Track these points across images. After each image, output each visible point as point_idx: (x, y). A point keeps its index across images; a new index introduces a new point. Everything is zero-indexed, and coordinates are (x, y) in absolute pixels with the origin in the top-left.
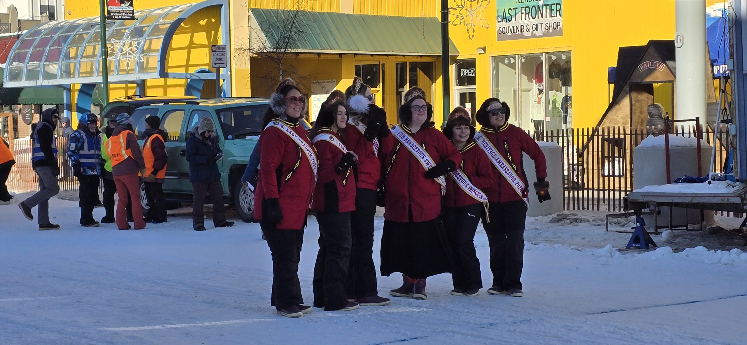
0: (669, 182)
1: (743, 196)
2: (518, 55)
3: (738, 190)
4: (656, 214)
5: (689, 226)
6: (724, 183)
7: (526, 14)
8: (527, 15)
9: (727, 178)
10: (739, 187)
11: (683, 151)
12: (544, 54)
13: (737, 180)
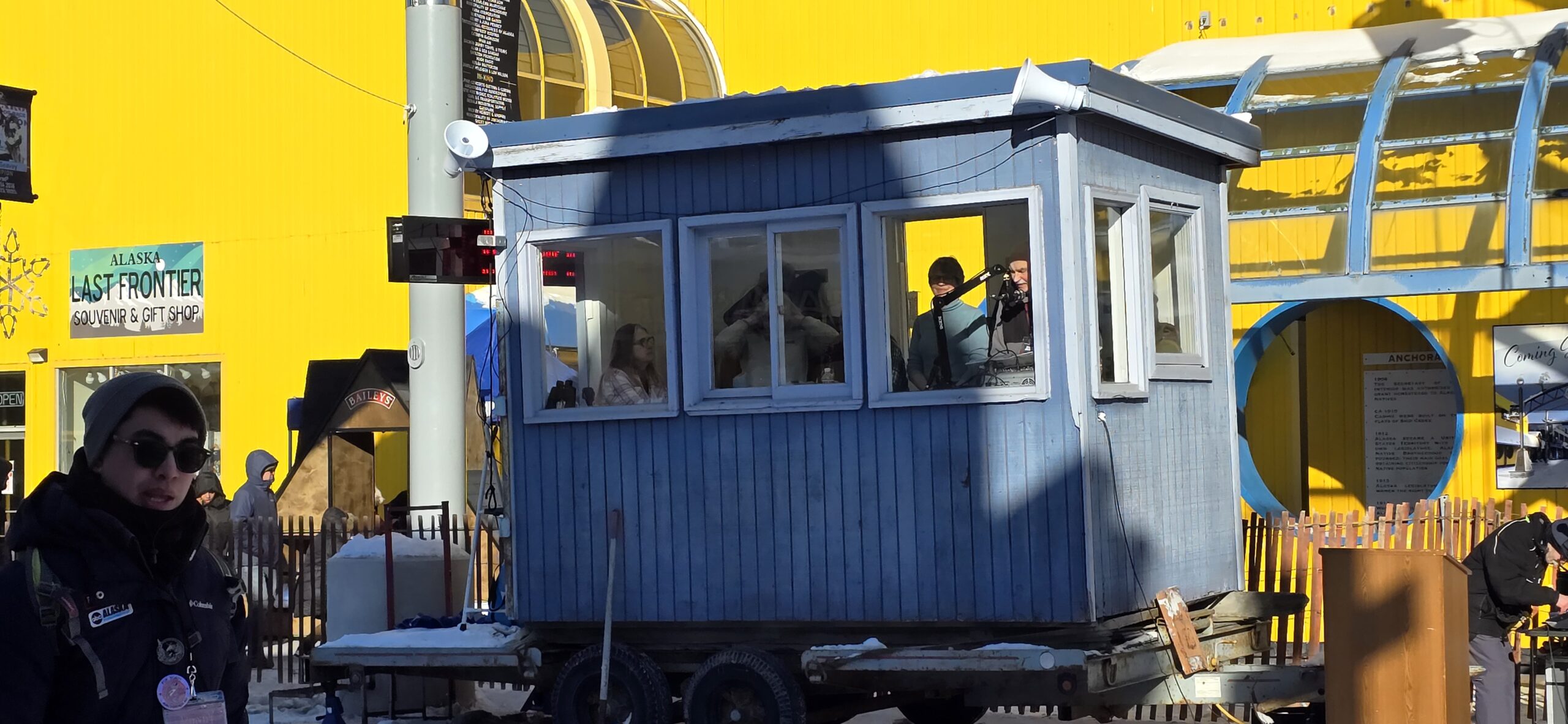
0: (391, 627)
1: (522, 652)
2: (114, 367)
3: (514, 641)
4: (364, 688)
5: (427, 710)
6: (489, 628)
7: (131, 287)
8: (133, 290)
9: (496, 619)
10: (516, 637)
11: (419, 565)
12: (166, 366)
13: (513, 623)
